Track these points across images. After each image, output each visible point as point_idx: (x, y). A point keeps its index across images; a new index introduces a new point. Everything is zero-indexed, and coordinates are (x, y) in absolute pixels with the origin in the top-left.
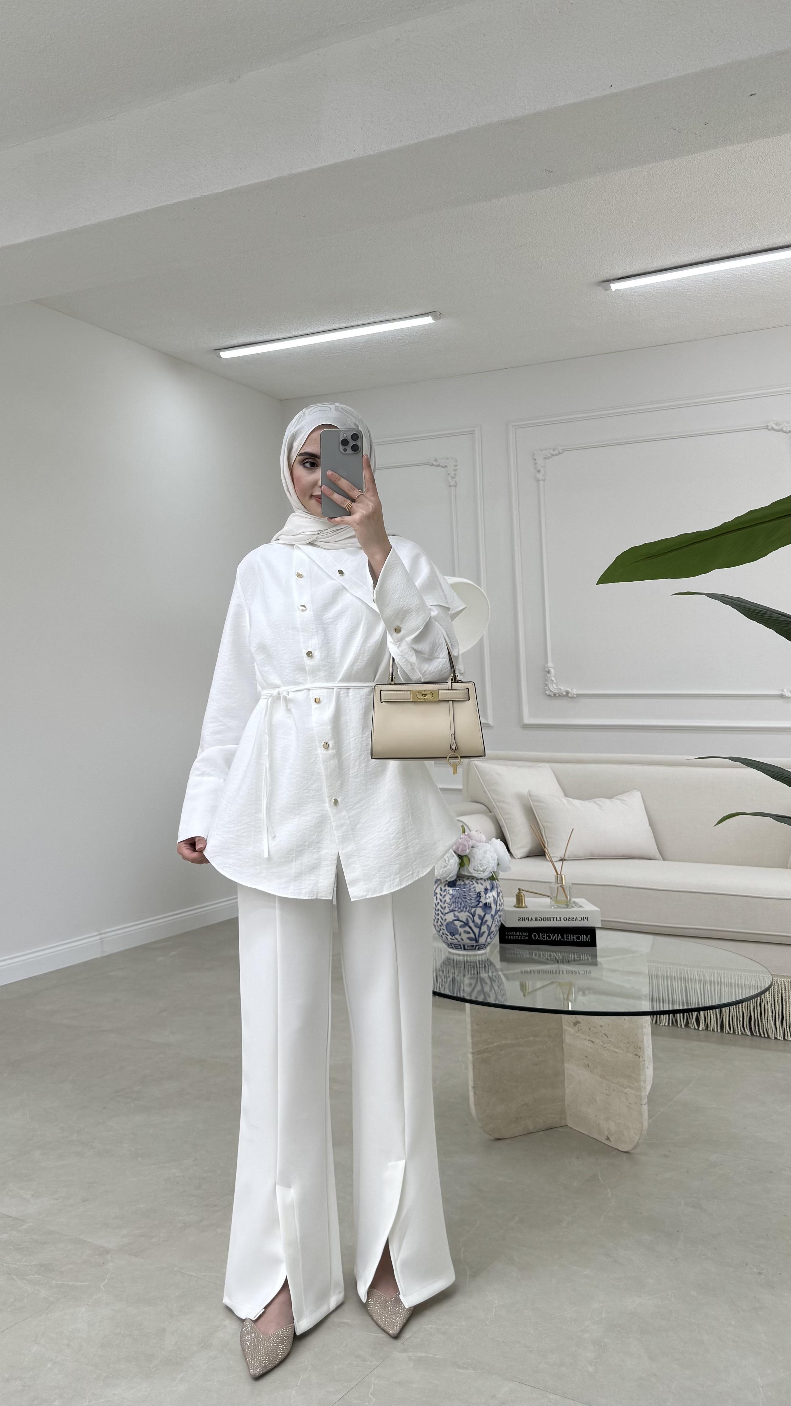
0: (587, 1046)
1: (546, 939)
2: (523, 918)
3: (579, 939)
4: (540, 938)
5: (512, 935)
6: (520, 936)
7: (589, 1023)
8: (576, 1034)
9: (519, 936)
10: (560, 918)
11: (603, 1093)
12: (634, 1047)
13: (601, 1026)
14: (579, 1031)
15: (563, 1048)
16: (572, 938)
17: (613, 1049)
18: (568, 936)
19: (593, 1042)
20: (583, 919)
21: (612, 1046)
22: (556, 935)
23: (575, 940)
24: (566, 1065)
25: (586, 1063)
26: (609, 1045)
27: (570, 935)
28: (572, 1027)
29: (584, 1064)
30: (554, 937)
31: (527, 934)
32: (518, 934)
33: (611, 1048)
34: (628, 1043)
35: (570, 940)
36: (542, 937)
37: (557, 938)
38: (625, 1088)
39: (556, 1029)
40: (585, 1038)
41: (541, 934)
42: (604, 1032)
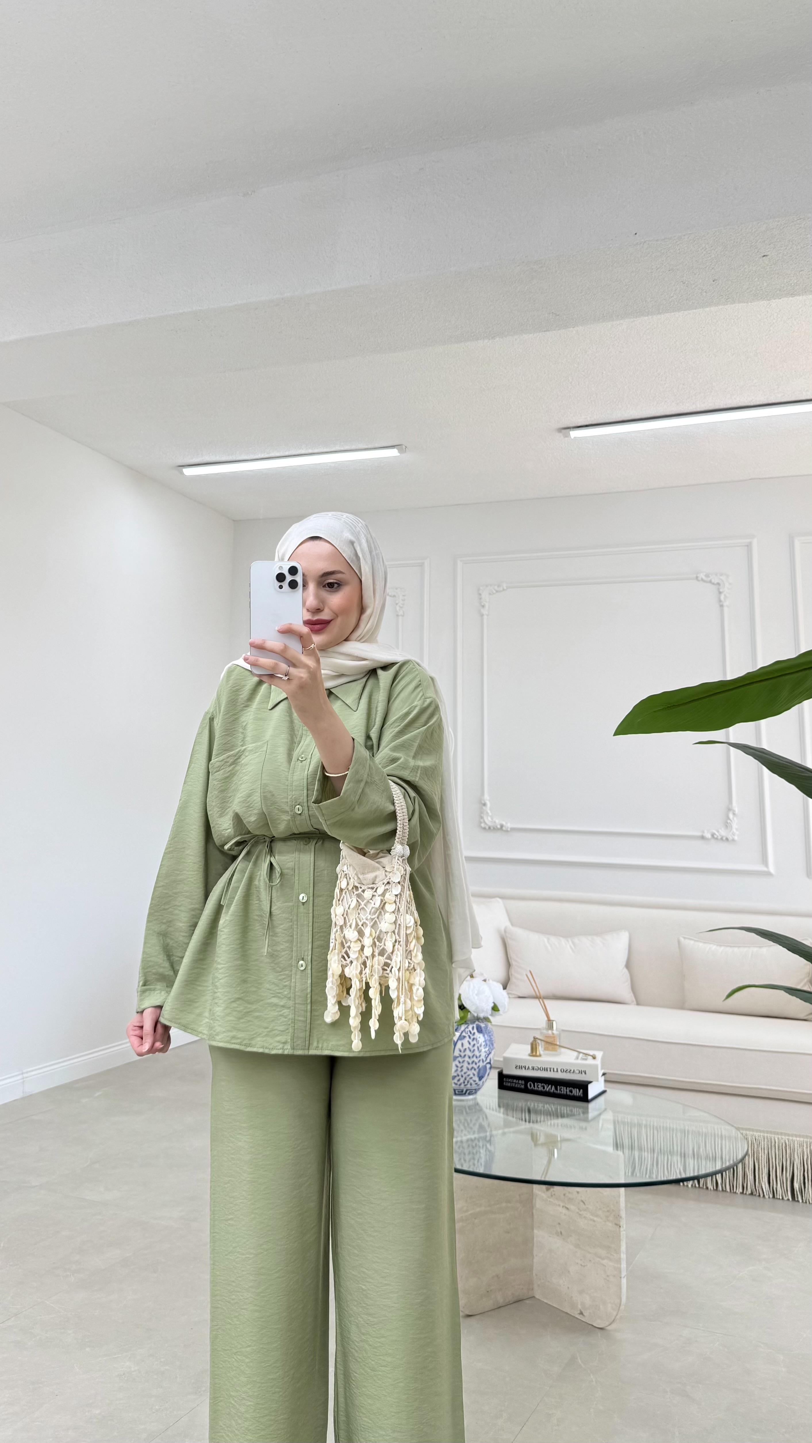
0: (562, 1213)
1: (540, 1089)
2: (521, 1067)
3: (572, 1092)
4: (535, 1088)
5: (511, 1083)
6: (518, 1084)
8: (549, 1200)
9: (516, 1084)
10: (554, 1069)
11: (577, 1264)
12: (612, 1215)
13: (578, 1193)
14: (552, 1196)
15: (533, 1214)
16: (565, 1090)
19: (567, 1209)
20: (581, 1072)
22: (550, 1086)
23: (568, 1093)
24: (536, 1232)
25: (559, 1231)
26: (585, 1213)
27: (563, 1087)
30: (548, 1088)
31: (523, 1083)
32: (515, 1081)
33: (589, 1216)
34: (608, 1211)
35: (563, 1092)
36: (537, 1087)
37: (551, 1090)
38: (603, 1259)
39: (527, 1194)
40: (558, 1204)
41: (536, 1084)
42: (582, 1199)
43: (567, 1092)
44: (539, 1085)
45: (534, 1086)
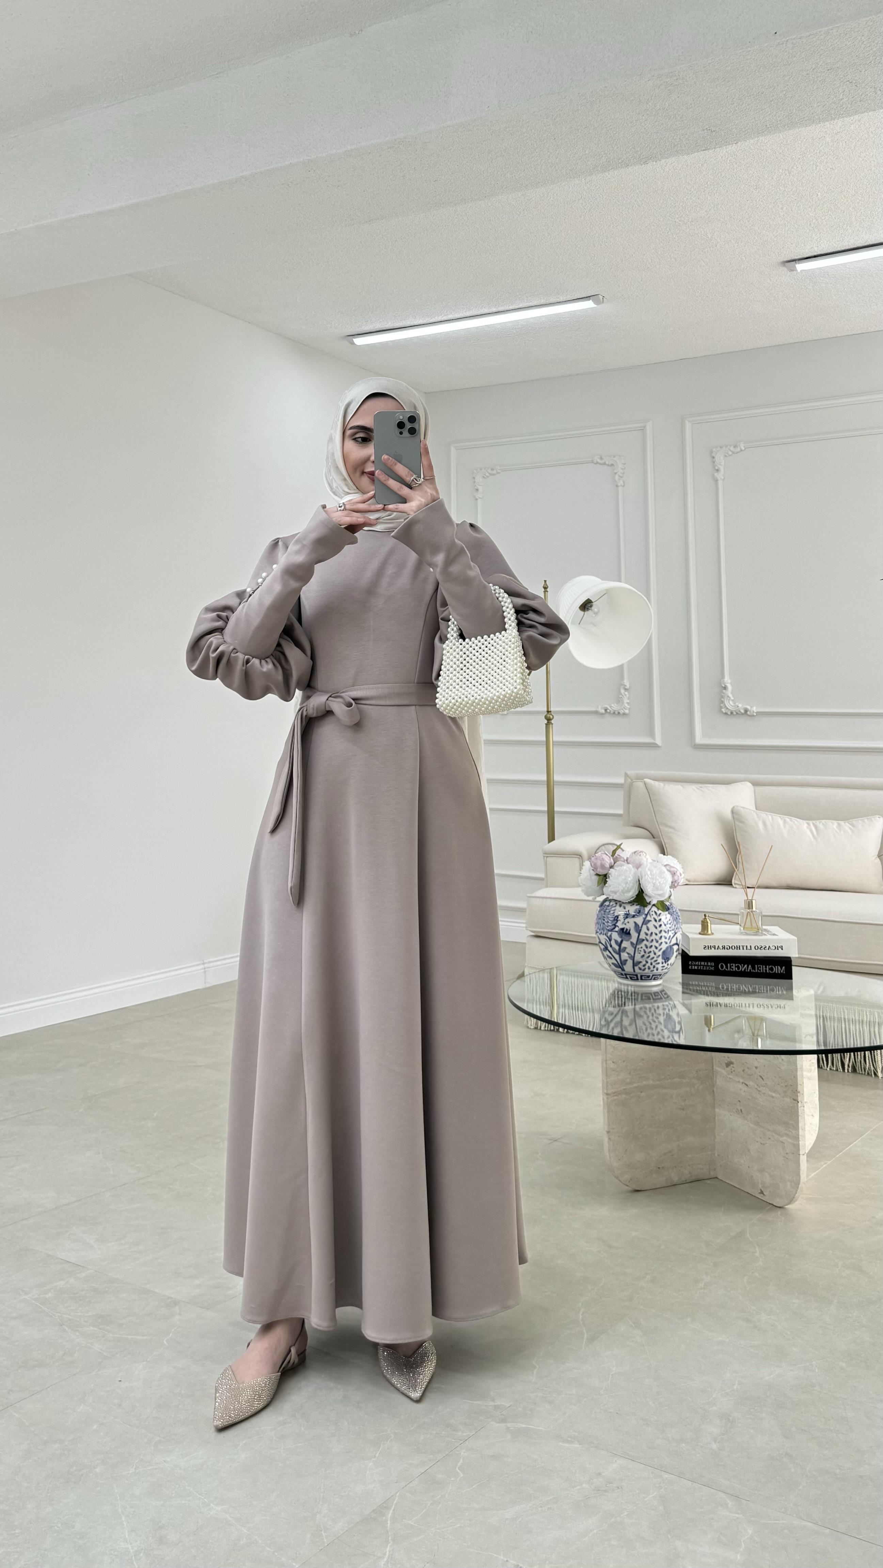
0: (740, 1090)
1: (734, 970)
2: (709, 946)
3: (772, 970)
4: (728, 969)
5: (696, 965)
6: (706, 966)
7: (743, 1064)
8: (729, 1076)
9: (703, 966)
10: (750, 947)
11: (757, 1142)
12: (791, 1090)
13: (755, 1067)
14: (732, 1072)
16: (764, 969)
17: (769, 1093)
18: (760, 967)
19: (747, 1085)
20: (777, 948)
21: (768, 1090)
22: (746, 966)
23: (768, 971)
26: (764, 1088)
28: (724, 1069)
29: (737, 1109)
30: (743, 968)
31: (712, 964)
32: (703, 963)
33: (767, 1092)
34: (786, 1086)
35: (762, 971)
36: (730, 967)
37: (748, 969)
38: (782, 1136)
39: (706, 1070)
40: (737, 1080)
41: (729, 965)
42: (759, 1074)
43: (766, 970)
44: (733, 966)
45: (727, 967)
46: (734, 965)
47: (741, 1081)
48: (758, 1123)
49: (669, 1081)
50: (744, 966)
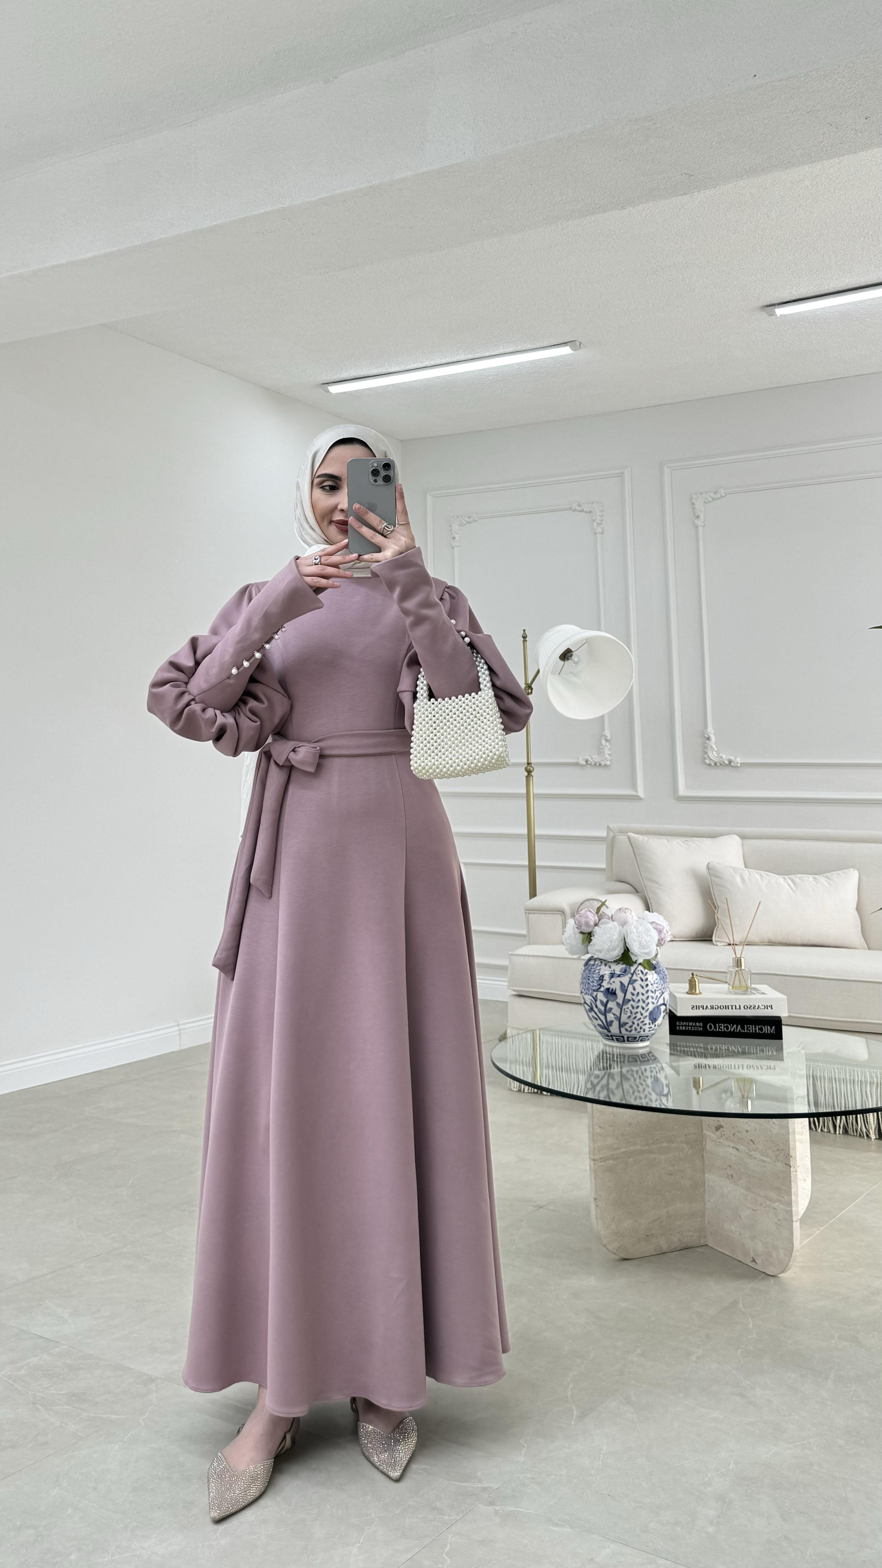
0: (731, 1154)
1: (723, 1030)
2: (698, 1006)
3: (762, 1030)
4: (716, 1029)
5: (684, 1026)
6: (694, 1026)
7: (733, 1128)
8: (719, 1140)
9: (692, 1026)
10: (740, 1006)
11: (749, 1208)
12: (784, 1155)
13: (747, 1131)
14: (722, 1136)
15: (703, 1156)
16: (754, 1029)
17: (761, 1157)
18: (750, 1027)
19: (737, 1149)
20: (766, 1007)
21: (759, 1154)
22: (735, 1026)
23: (757, 1032)
24: (706, 1175)
25: (730, 1174)
26: (755, 1153)
27: (751, 1026)
28: (714, 1133)
29: (728, 1174)
30: (732, 1028)
31: (701, 1024)
32: (691, 1024)
33: (758, 1156)
34: (778, 1150)
35: (751, 1031)
36: (719, 1028)
37: (737, 1030)
38: (774, 1202)
39: (695, 1134)
40: (728, 1145)
41: (717, 1025)
42: (751, 1138)
43: (756, 1030)
44: (721, 1026)
45: (715, 1027)
46: (723, 1025)
47: (732, 1145)
48: (749, 1188)
49: (658, 1145)
50: (733, 1026)
